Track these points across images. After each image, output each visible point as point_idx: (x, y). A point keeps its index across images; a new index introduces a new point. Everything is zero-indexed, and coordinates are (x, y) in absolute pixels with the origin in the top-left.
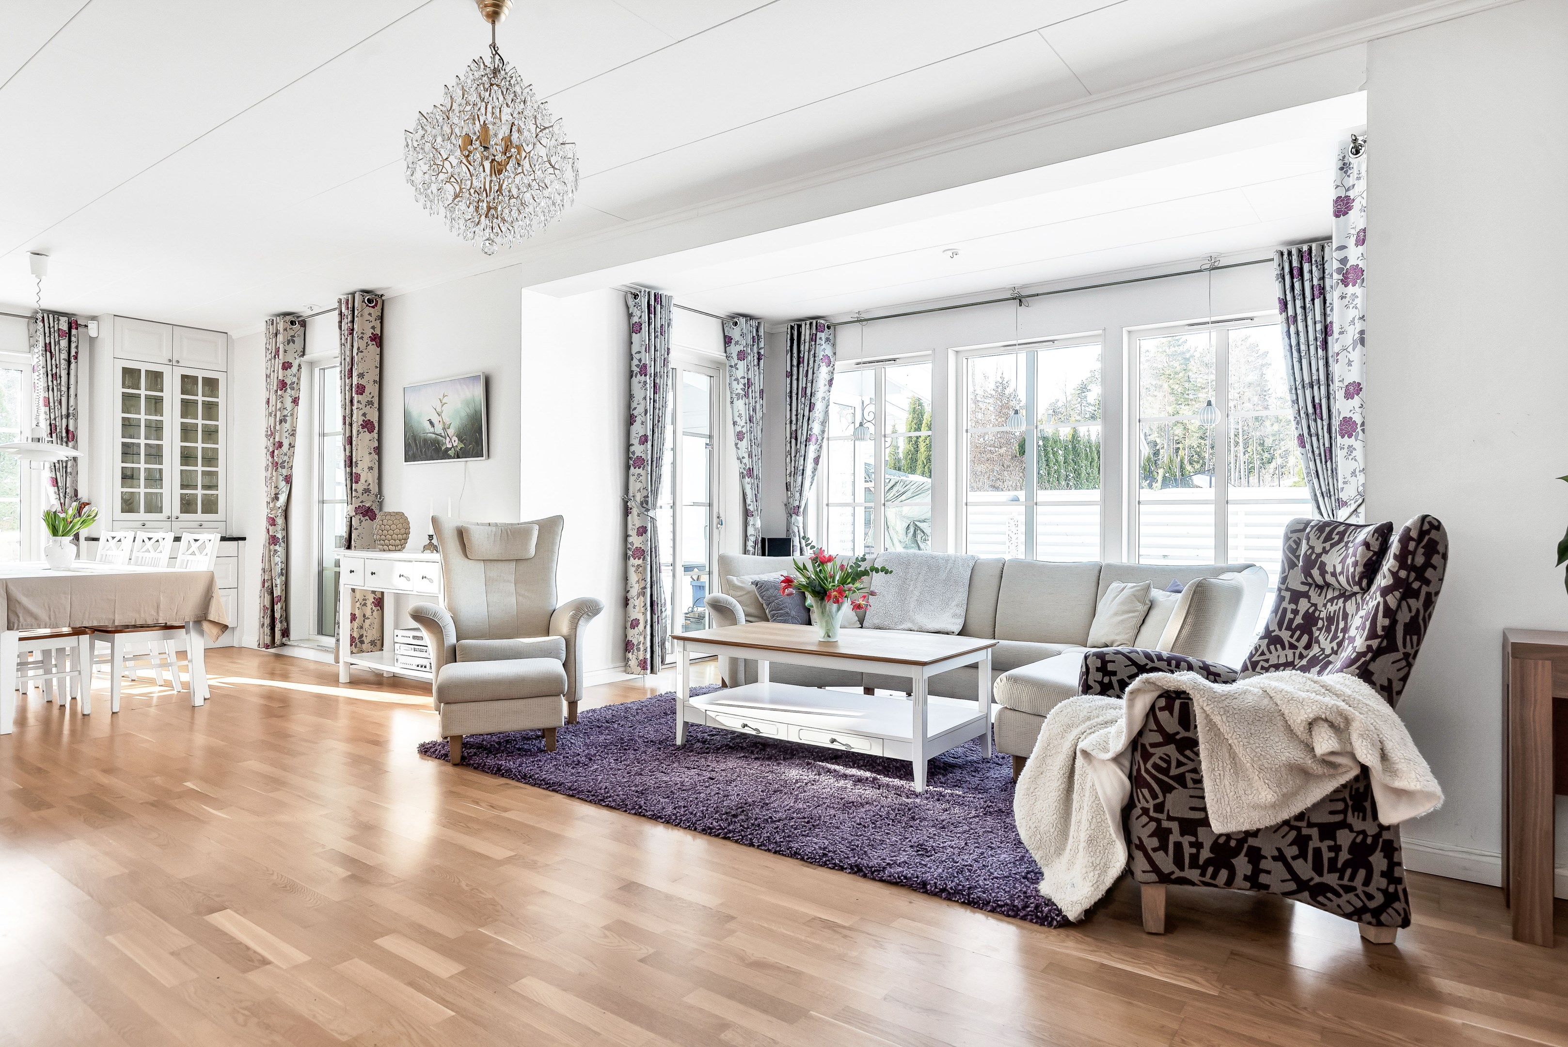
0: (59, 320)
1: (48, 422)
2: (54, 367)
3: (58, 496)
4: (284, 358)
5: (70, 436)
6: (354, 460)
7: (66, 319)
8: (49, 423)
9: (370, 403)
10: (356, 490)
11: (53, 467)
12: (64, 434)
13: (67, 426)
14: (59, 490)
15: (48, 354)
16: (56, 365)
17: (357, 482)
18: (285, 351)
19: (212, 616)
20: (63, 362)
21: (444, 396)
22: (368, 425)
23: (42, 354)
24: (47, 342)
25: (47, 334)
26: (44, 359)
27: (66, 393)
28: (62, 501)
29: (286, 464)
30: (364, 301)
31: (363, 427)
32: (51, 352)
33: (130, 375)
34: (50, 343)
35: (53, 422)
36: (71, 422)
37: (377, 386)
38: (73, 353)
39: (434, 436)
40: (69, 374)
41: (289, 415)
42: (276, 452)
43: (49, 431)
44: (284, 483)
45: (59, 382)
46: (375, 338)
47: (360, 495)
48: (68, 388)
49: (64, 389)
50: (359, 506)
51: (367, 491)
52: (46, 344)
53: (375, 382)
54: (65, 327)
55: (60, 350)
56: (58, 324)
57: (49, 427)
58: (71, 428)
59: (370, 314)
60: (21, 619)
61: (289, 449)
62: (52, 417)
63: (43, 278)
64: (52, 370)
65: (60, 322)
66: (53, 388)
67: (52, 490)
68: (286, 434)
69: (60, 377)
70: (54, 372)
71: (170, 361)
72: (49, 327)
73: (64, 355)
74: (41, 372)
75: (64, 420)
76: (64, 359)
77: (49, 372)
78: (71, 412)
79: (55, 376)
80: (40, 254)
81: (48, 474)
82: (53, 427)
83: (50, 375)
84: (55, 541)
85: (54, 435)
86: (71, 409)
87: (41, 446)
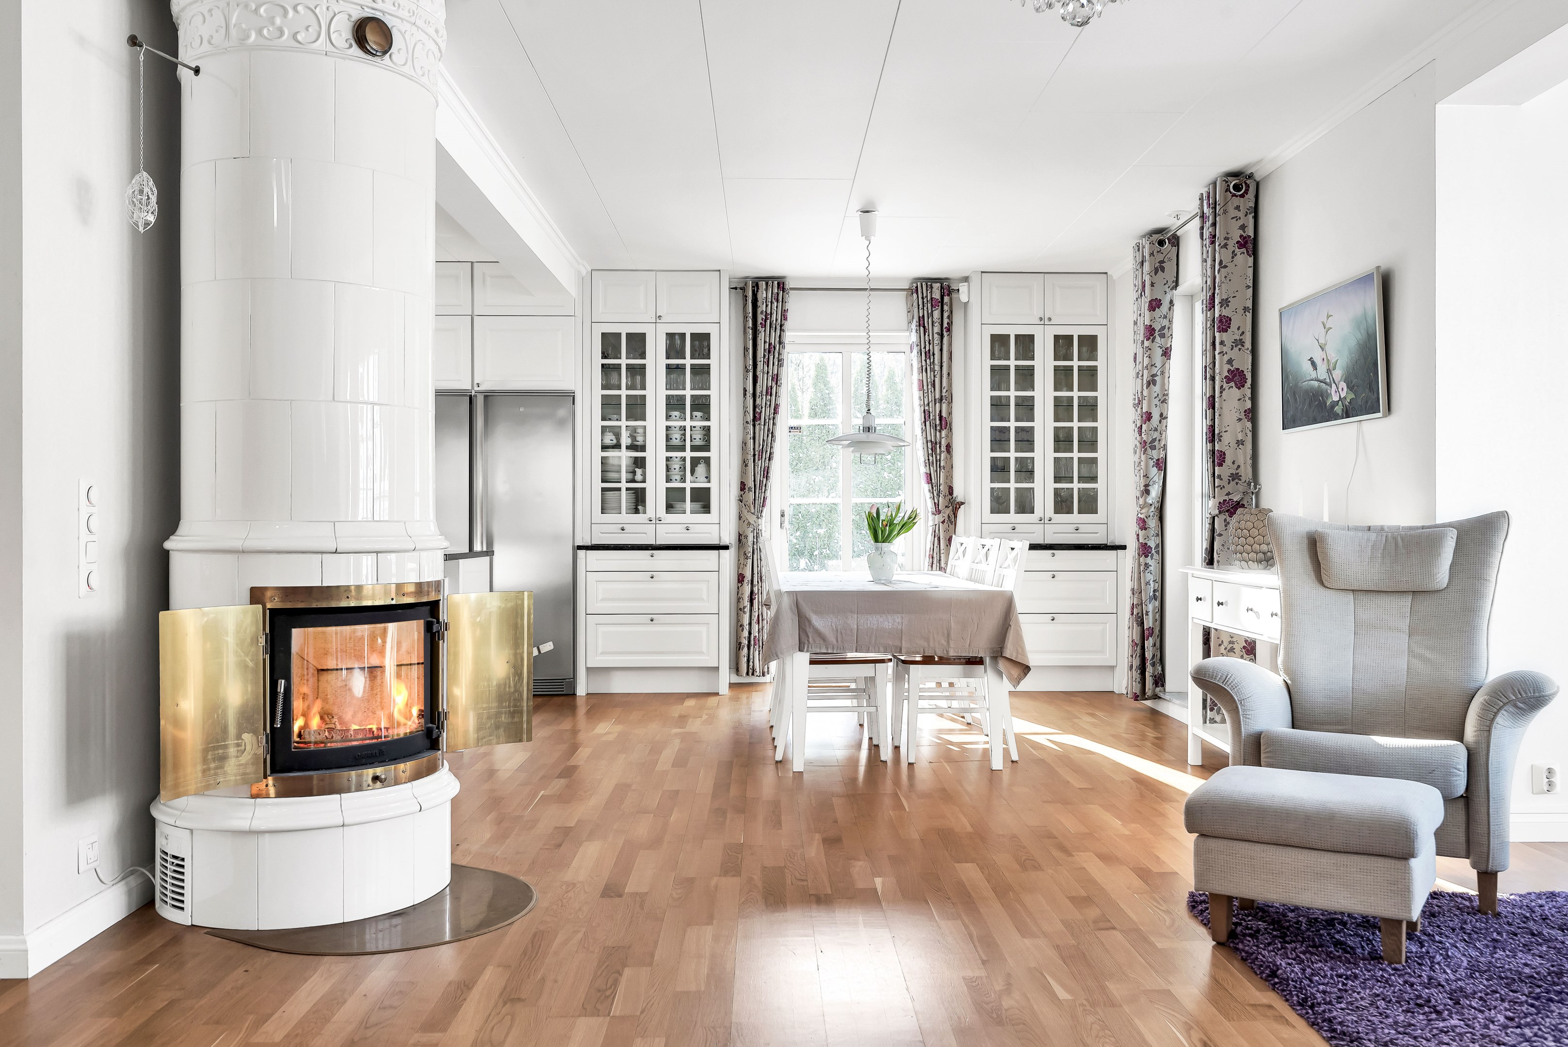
0: (932, 287)
1: (922, 407)
2: (927, 343)
3: (932, 494)
4: (1151, 294)
5: (943, 423)
6: (1217, 432)
7: (938, 285)
8: (923, 410)
9: (1239, 343)
10: (1219, 477)
11: (927, 461)
12: (938, 422)
13: (940, 411)
14: (933, 488)
15: (922, 328)
16: (930, 340)
17: (1220, 465)
18: (1152, 285)
19: (1008, 653)
20: (936, 336)
21: (1328, 316)
22: (1236, 377)
23: (917, 330)
24: (921, 315)
25: (921, 306)
26: (918, 335)
27: (939, 372)
28: (936, 501)
29: (1156, 443)
30: (1228, 190)
31: (1229, 380)
32: (924, 327)
33: (999, 342)
34: (923, 316)
35: (927, 408)
36: (944, 406)
37: (1249, 315)
38: (945, 325)
39: (1316, 384)
40: (941, 350)
41: (1159, 373)
42: (1144, 427)
43: (923, 420)
44: (1155, 470)
45: (932, 361)
46: (1246, 243)
47: (1226, 484)
48: (941, 367)
49: (937, 368)
50: (1225, 501)
51: (1235, 477)
52: (919, 317)
53: (1245, 309)
54: (937, 295)
55: (933, 322)
56: (931, 292)
57: (923, 414)
58: (944, 414)
59: (1238, 208)
60: (811, 640)
61: (1160, 422)
62: (926, 403)
63: (872, 239)
64: (925, 348)
65: (933, 290)
66: (926, 368)
67: (926, 487)
68: (1156, 401)
69: (934, 354)
70: (927, 349)
71: (1041, 319)
72: (923, 298)
73: (937, 329)
74: (915, 351)
75: (938, 405)
76: (937, 333)
77: (923, 350)
78: (944, 394)
79: (929, 354)
80: (867, 212)
81: (923, 470)
82: (926, 414)
83: (923, 354)
84: (877, 549)
85: (928, 423)
86: (944, 391)
87: (871, 437)
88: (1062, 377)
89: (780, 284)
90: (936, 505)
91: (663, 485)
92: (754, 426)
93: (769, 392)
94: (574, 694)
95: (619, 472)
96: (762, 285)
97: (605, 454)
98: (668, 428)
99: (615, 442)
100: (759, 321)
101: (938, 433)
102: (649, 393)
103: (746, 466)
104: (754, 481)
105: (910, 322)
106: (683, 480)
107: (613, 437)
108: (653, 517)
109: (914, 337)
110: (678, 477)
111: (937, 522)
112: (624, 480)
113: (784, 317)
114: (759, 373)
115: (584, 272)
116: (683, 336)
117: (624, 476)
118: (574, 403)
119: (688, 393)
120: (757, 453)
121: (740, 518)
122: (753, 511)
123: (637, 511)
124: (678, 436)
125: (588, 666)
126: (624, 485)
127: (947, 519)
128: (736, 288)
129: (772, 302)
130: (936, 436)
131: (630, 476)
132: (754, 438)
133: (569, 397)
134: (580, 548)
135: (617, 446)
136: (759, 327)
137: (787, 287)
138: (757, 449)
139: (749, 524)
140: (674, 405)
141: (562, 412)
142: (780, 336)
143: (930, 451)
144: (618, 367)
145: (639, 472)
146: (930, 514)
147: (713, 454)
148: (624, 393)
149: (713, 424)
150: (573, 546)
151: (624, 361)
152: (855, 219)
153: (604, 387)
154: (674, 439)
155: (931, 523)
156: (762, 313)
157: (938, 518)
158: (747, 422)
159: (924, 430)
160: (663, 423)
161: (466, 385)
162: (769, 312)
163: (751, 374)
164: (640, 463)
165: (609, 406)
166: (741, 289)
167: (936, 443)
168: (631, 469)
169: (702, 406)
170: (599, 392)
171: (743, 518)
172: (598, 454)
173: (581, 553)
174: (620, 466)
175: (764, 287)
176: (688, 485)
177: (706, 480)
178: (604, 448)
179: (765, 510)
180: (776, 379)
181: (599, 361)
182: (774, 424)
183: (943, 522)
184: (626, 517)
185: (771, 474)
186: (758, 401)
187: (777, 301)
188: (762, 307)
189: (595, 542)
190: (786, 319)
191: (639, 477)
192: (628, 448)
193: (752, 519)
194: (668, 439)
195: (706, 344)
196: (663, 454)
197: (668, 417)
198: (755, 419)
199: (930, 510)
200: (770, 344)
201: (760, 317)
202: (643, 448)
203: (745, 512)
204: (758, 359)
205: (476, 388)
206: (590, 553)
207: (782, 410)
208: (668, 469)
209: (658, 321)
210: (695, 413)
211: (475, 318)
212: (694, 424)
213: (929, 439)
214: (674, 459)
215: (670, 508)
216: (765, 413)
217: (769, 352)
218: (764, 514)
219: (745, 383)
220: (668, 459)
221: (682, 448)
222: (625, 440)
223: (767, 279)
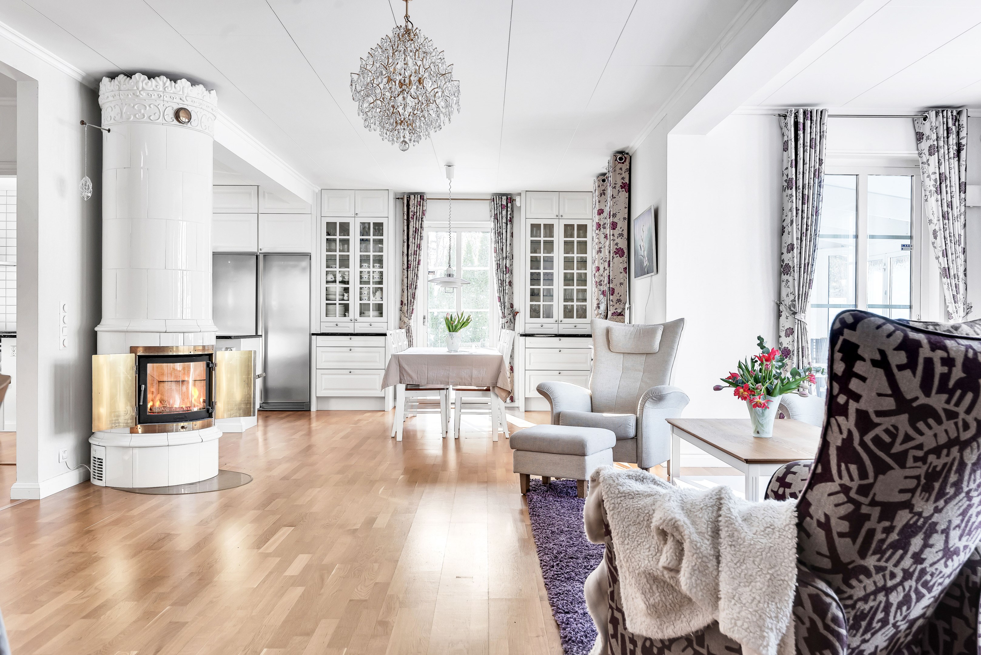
0: (502, 198)
1: (496, 262)
2: (499, 228)
3: (501, 308)
4: (599, 207)
5: (508, 270)
6: (611, 279)
7: (505, 197)
9: (621, 235)
10: (612, 301)
11: (499, 290)
12: (504, 270)
13: (506, 264)
14: (502, 304)
16: (500, 226)
17: (612, 295)
18: (599, 202)
19: (499, 385)
20: (504, 224)
21: (643, 226)
22: (619, 252)
23: (493, 221)
25: (496, 209)
26: (494, 224)
27: (505, 243)
28: (503, 311)
29: (602, 283)
30: (616, 160)
31: (616, 253)
32: (497, 219)
33: (535, 228)
34: (497, 213)
35: (498, 262)
36: (508, 261)
37: (626, 221)
38: (508, 218)
39: (642, 258)
40: (506, 231)
41: (603, 247)
42: (596, 274)
43: (496, 268)
44: (602, 296)
45: (501, 237)
46: (625, 186)
47: (615, 304)
48: (506, 240)
49: (504, 241)
50: (614, 312)
51: (619, 301)
52: (495, 214)
53: (624, 219)
54: (504, 203)
55: (502, 217)
56: (501, 201)
57: (496, 265)
58: (508, 266)
59: (621, 169)
60: (405, 378)
61: (604, 272)
62: (498, 259)
65: (503, 200)
66: (498, 241)
67: (499, 304)
68: (602, 261)
69: (502, 234)
70: (499, 231)
71: (557, 216)
72: (497, 204)
73: (504, 220)
74: (493, 231)
75: (504, 260)
76: (505, 223)
77: (497, 232)
78: (507, 255)
79: (500, 234)
80: (450, 166)
81: (497, 295)
82: (498, 265)
83: (497, 234)
84: (450, 335)
85: (499, 270)
86: (508, 253)
87: (451, 279)
88: (568, 247)
89: (422, 196)
90: (503, 313)
91: (358, 302)
92: (407, 271)
93: (415, 253)
94: (310, 410)
95: (336, 295)
96: (412, 197)
97: (328, 286)
98: (361, 272)
99: (333, 279)
100: (411, 216)
101: (504, 275)
102: (351, 254)
103: (403, 292)
104: (408, 300)
105: (491, 217)
106: (369, 299)
107: (333, 277)
108: (353, 318)
109: (492, 225)
110: (367, 298)
111: (503, 323)
112: (338, 299)
113: (423, 214)
114: (410, 243)
115: (317, 191)
116: (369, 224)
117: (338, 297)
118: (310, 259)
119: (371, 254)
120: (409, 285)
121: (400, 319)
122: (406, 316)
123: (345, 316)
124: (367, 276)
125: (317, 396)
126: (338, 302)
127: (509, 321)
128: (398, 198)
129: (417, 206)
130: (503, 277)
131: (341, 297)
132: (407, 278)
133: (308, 255)
134: (313, 334)
135: (335, 281)
136: (410, 219)
137: (425, 198)
138: (409, 283)
139: (405, 323)
140: (364, 260)
141: (304, 263)
142: (421, 224)
143: (500, 285)
144: (335, 240)
145: (346, 295)
146: (500, 318)
147: (384, 286)
148: (338, 253)
149: (384, 270)
150: (310, 334)
151: (338, 237)
152: (444, 168)
153: (327, 251)
154: (364, 278)
155: (501, 323)
156: (412, 211)
157: (504, 320)
158: (404, 269)
159: (497, 274)
160: (358, 270)
161: (255, 250)
162: (415, 211)
163: (406, 244)
164: (346, 290)
165: (330, 261)
166: (401, 199)
167: (503, 281)
168: (342, 294)
169: (379, 260)
170: (325, 253)
171: (402, 320)
172: (324, 285)
173: (314, 337)
174: (336, 292)
175: (413, 198)
176: (371, 302)
177: (381, 300)
178: (327, 282)
179: (413, 315)
180: (419, 246)
181: (325, 237)
182: (418, 270)
183: (507, 322)
184: (339, 319)
185: (416, 297)
186: (410, 258)
187: (420, 205)
188: (412, 209)
189: (322, 332)
190: (424, 215)
191: (346, 298)
192: (340, 282)
193: (406, 320)
194: (361, 277)
195: (381, 228)
196: (358, 286)
197: (361, 266)
198: (408, 268)
199: (500, 316)
200: (416, 228)
201: (411, 214)
202: (348, 283)
203: (403, 316)
204: (410, 236)
205: (260, 251)
206: (319, 337)
207: (422, 263)
208: (361, 293)
209: (356, 216)
210: (375, 265)
211: (259, 215)
212: (374, 270)
213: (499, 278)
214: (365, 288)
215: (362, 314)
216: (413, 264)
217: (415, 232)
218: (412, 317)
219: (403, 249)
220: (361, 288)
221: (368, 283)
222: (339, 278)
223: (415, 194)
